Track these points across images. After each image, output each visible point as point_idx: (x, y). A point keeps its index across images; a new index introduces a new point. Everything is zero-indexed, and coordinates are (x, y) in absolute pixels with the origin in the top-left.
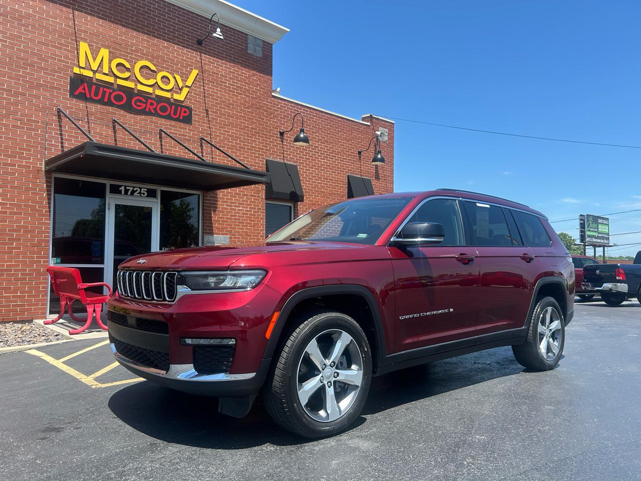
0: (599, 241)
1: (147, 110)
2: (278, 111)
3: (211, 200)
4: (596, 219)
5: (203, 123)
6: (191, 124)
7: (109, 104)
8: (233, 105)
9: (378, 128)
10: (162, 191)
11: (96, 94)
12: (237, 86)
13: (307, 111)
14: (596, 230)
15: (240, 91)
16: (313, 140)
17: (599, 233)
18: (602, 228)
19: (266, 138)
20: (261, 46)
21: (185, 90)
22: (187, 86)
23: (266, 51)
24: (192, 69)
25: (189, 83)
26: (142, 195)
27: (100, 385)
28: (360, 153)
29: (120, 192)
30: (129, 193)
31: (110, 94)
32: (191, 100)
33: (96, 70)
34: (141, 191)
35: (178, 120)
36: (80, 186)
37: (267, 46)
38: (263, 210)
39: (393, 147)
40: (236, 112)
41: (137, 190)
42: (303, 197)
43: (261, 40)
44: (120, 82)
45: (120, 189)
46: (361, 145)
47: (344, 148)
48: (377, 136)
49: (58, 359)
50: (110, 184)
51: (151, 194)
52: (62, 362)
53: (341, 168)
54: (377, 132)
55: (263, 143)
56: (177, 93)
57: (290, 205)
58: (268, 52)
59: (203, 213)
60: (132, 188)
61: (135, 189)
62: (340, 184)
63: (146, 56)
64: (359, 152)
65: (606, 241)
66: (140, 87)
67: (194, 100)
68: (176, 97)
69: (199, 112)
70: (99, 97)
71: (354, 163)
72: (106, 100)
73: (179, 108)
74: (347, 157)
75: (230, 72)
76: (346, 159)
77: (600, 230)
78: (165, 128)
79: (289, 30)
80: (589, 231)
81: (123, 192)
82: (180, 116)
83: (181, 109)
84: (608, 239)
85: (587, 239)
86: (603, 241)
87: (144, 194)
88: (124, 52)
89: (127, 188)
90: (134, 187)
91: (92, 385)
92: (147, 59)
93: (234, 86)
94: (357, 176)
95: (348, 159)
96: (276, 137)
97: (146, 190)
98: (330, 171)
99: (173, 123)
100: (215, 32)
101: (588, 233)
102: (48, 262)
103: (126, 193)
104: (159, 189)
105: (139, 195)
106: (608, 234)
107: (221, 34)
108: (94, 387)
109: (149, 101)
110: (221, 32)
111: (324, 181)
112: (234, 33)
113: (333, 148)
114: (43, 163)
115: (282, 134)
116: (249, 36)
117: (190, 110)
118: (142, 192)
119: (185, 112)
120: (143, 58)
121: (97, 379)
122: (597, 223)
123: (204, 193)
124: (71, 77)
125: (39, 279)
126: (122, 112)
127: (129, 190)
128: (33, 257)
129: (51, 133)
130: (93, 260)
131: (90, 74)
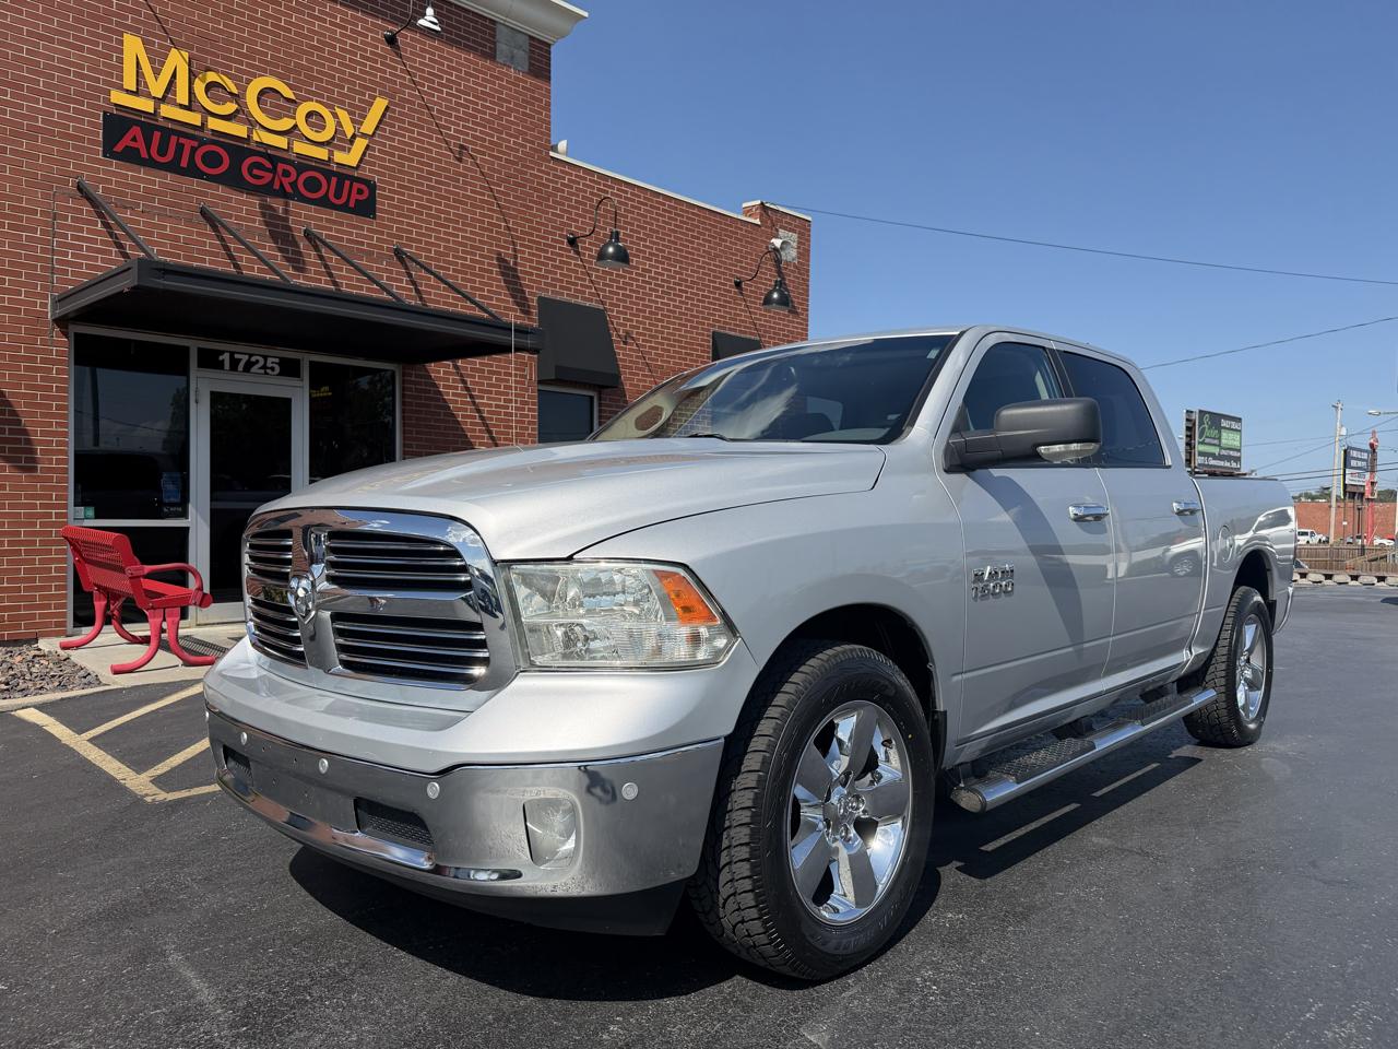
0: (1221, 463)
1: (276, 186)
2: (563, 191)
3: (420, 383)
4: (1216, 419)
5: (399, 215)
6: (374, 218)
7: (192, 171)
8: (465, 176)
9: (777, 230)
10: (311, 362)
11: (163, 152)
12: (473, 136)
13: (626, 192)
14: (1216, 442)
15: (481, 146)
16: (638, 256)
17: (1221, 448)
18: (1228, 439)
19: (537, 249)
20: (527, 47)
21: (360, 144)
22: (364, 136)
23: (534, 59)
24: (374, 98)
25: (369, 126)
26: (268, 371)
27: (162, 796)
28: (738, 285)
29: (219, 366)
30: (241, 367)
31: (194, 150)
32: (374, 164)
33: (160, 97)
34: (265, 363)
35: (344, 208)
37: (538, 48)
38: (533, 404)
39: (808, 271)
40: (472, 191)
41: (257, 361)
42: (617, 376)
43: (526, 34)
44: (213, 124)
45: (221, 358)
46: (741, 267)
47: (703, 274)
48: (776, 249)
49: (80, 732)
50: (199, 349)
51: (290, 369)
52: (90, 740)
53: (698, 317)
54: (773, 240)
55: (532, 261)
56: (342, 149)
57: (591, 393)
58: (541, 62)
59: (403, 411)
60: (247, 357)
61: (253, 359)
62: (697, 350)
63: (271, 68)
64: (736, 282)
65: (1234, 465)
66: (260, 136)
67: (380, 166)
68: (339, 157)
69: (390, 191)
70: (169, 157)
71: (725, 307)
72: (184, 164)
73: (347, 182)
74: (711, 292)
75: (457, 104)
76: (709, 297)
77: (1223, 441)
78: (317, 226)
79: (586, 14)
80: (1202, 443)
81: (227, 366)
82: (348, 200)
83: (351, 184)
84: (1238, 460)
85: (1199, 460)
86: (1227, 464)
87: (273, 369)
88: (224, 58)
89: (237, 356)
90: (251, 355)
91: (147, 795)
92: (273, 74)
93: (467, 134)
94: (733, 333)
95: (714, 298)
96: (560, 249)
97: (274, 360)
98: (674, 323)
99: (335, 215)
100: (423, 15)
101: (1200, 448)
102: (65, 515)
103: (234, 364)
104: (306, 359)
105: (262, 371)
106: (1239, 451)
107: (436, 21)
108: (149, 799)
109: (281, 167)
110: (436, 15)
111: (663, 344)
112: (465, 18)
113: (682, 274)
114: (50, 302)
115: (572, 242)
116: (499, 27)
117: (372, 187)
118: (269, 365)
119: (360, 192)
120: (265, 71)
121: (156, 781)
122: (1220, 428)
123: (404, 368)
124: (105, 113)
125: (49, 552)
126: (221, 190)
127: (240, 360)
128: (34, 506)
129: (66, 236)
130: (165, 510)
131: (146, 105)
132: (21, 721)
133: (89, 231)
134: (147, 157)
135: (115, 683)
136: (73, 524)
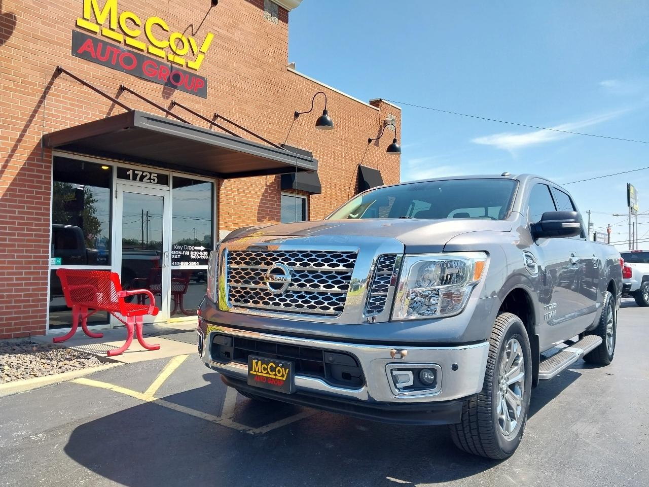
1: (159, 78)
2: (293, 89)
5: (217, 97)
7: (117, 67)
8: (249, 78)
9: (387, 114)
10: (174, 177)
11: (103, 55)
12: (253, 57)
15: (256, 62)
19: (282, 119)
20: (278, 12)
21: (201, 57)
22: (202, 53)
23: (282, 19)
24: (207, 33)
25: (204, 49)
26: (152, 181)
28: (369, 141)
29: (127, 177)
30: (138, 178)
31: (119, 55)
32: (206, 69)
33: (102, 24)
34: (151, 176)
35: (191, 92)
36: (83, 168)
37: (283, 13)
38: (279, 202)
41: (146, 175)
42: (320, 188)
43: (278, 5)
44: (130, 41)
45: (128, 173)
46: (371, 133)
47: (355, 135)
50: (119, 169)
51: (163, 180)
53: (352, 158)
55: (278, 125)
56: (191, 60)
57: (304, 197)
58: (284, 20)
59: (218, 205)
60: (141, 173)
61: (144, 174)
62: (352, 175)
63: (157, 12)
66: (152, 50)
67: (209, 70)
68: (191, 64)
69: (214, 84)
70: (106, 58)
71: (364, 153)
72: (113, 63)
73: (193, 78)
74: (358, 145)
75: (246, 39)
76: (357, 147)
78: (179, 101)
81: (131, 177)
82: (194, 88)
83: (196, 79)
87: (154, 180)
88: (134, 4)
89: (136, 172)
90: (143, 172)
92: (159, 16)
93: (250, 56)
94: (368, 167)
95: (359, 148)
96: (292, 119)
97: (156, 175)
98: (342, 161)
99: (188, 95)
102: (47, 263)
103: (135, 176)
104: (172, 174)
105: (149, 181)
109: (162, 67)
111: (337, 172)
113: (345, 135)
114: (41, 137)
115: (297, 115)
117: (206, 82)
118: (152, 178)
119: (200, 83)
120: (154, 13)
123: (219, 181)
124: (73, 30)
125: (38, 284)
126: (132, 78)
127: (138, 174)
128: (30, 257)
129: (51, 100)
130: (98, 260)
131: (95, 28)
132: (82, 385)
133: (64, 97)
134: (95, 58)
135: (117, 361)
136: (51, 268)
